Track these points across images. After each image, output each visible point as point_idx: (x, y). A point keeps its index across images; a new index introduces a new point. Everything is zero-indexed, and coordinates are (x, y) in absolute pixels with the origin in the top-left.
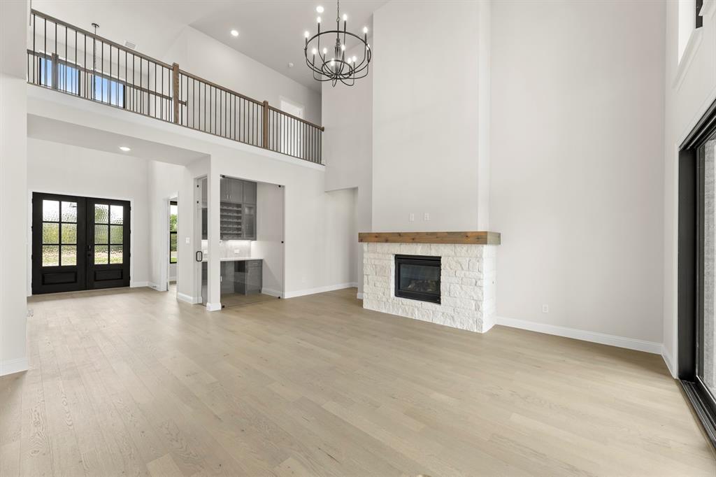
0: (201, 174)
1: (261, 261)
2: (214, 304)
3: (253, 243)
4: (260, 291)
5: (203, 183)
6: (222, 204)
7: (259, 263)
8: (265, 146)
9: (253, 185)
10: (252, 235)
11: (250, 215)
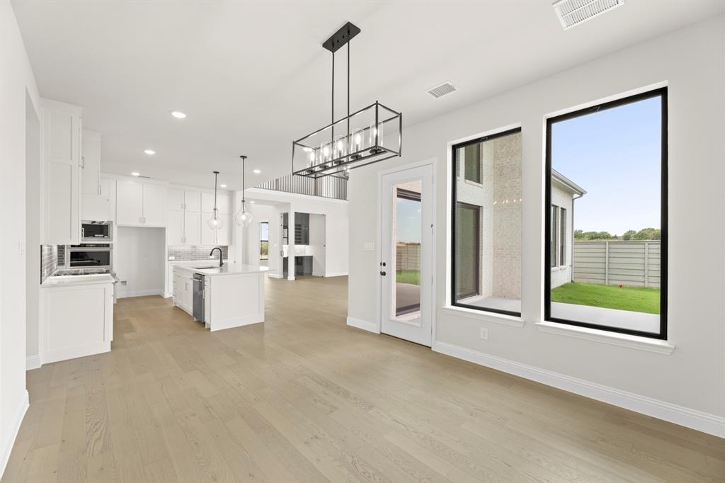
0: (286, 212)
1: (312, 257)
2: (291, 276)
3: (307, 246)
4: (311, 274)
5: (286, 216)
6: (296, 225)
7: (311, 258)
8: (316, 194)
9: (307, 215)
10: (307, 242)
11: (305, 230)
